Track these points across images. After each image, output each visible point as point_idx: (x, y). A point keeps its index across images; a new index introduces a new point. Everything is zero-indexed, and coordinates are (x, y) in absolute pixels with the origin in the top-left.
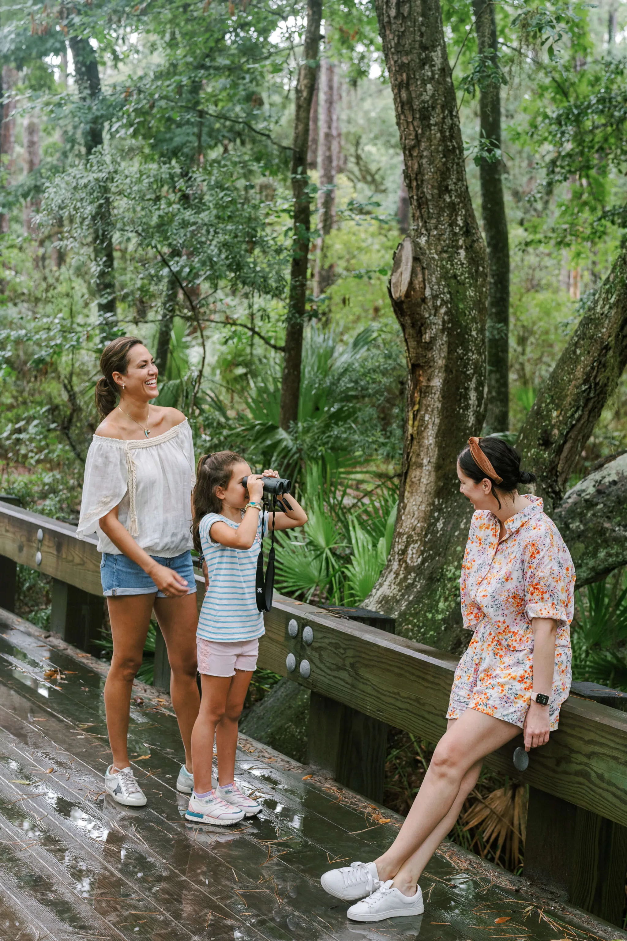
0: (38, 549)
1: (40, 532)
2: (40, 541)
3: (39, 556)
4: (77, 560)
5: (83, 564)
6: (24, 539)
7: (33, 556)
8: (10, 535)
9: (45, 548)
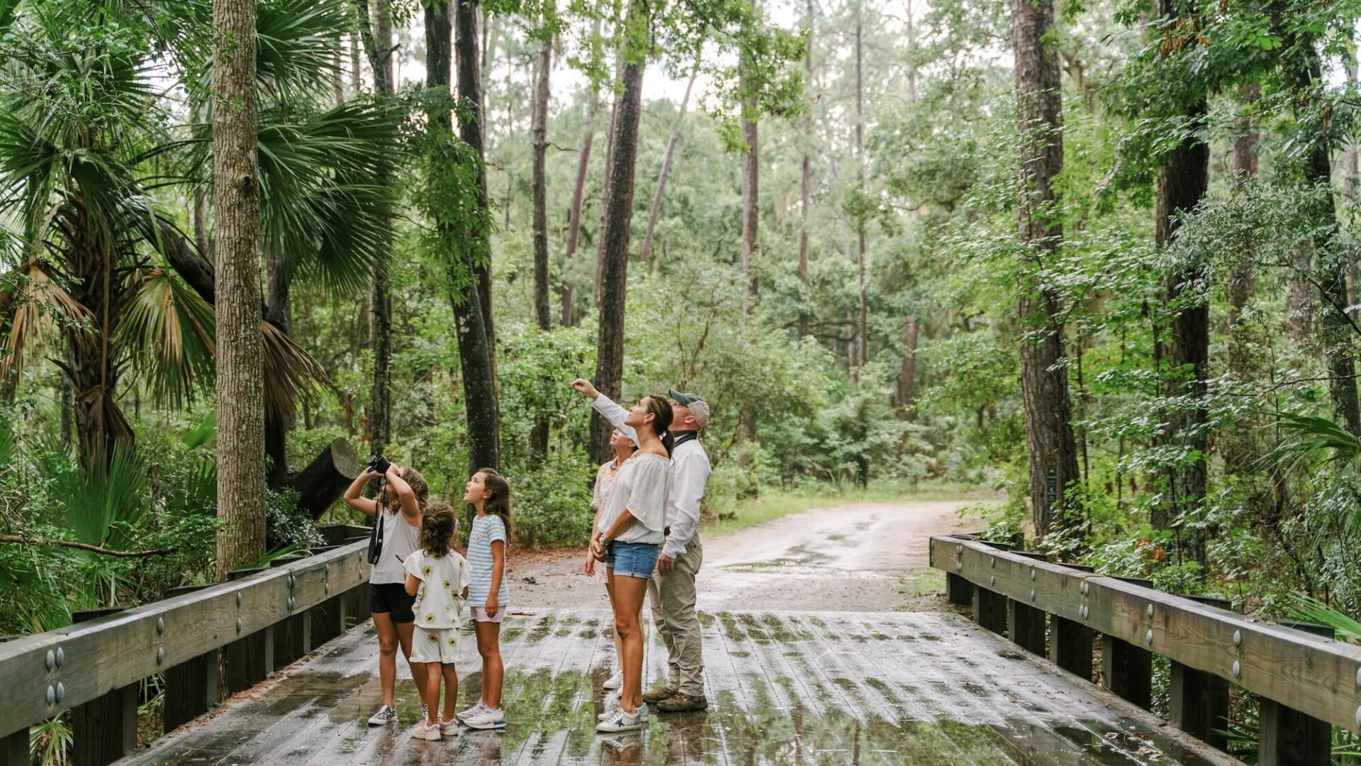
0: (1150, 627)
1: (1150, 607)
2: (1151, 617)
3: (1150, 633)
4: (1182, 633)
5: (1187, 636)
6: (1137, 617)
7: (1145, 635)
8: (1125, 615)
9: (1155, 625)
